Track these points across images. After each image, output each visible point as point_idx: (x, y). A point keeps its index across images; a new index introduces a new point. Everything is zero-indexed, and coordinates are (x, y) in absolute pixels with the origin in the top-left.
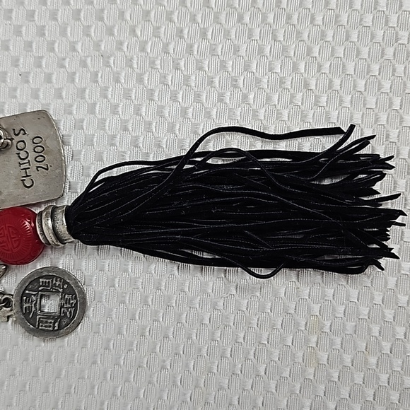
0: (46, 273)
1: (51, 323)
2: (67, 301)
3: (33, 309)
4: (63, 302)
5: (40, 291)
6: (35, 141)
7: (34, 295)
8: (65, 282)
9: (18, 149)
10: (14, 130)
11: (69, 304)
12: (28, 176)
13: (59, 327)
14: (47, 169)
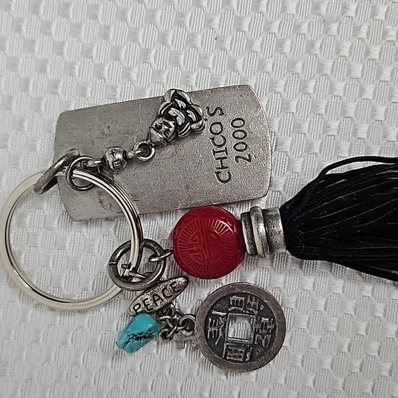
0: (238, 290)
1: (241, 352)
2: (264, 326)
3: (221, 334)
4: (258, 326)
5: (231, 312)
6: (236, 123)
7: (222, 317)
8: (261, 302)
9: (212, 133)
10: (208, 108)
11: (265, 329)
12: (223, 168)
13: (251, 358)
14: (249, 160)
